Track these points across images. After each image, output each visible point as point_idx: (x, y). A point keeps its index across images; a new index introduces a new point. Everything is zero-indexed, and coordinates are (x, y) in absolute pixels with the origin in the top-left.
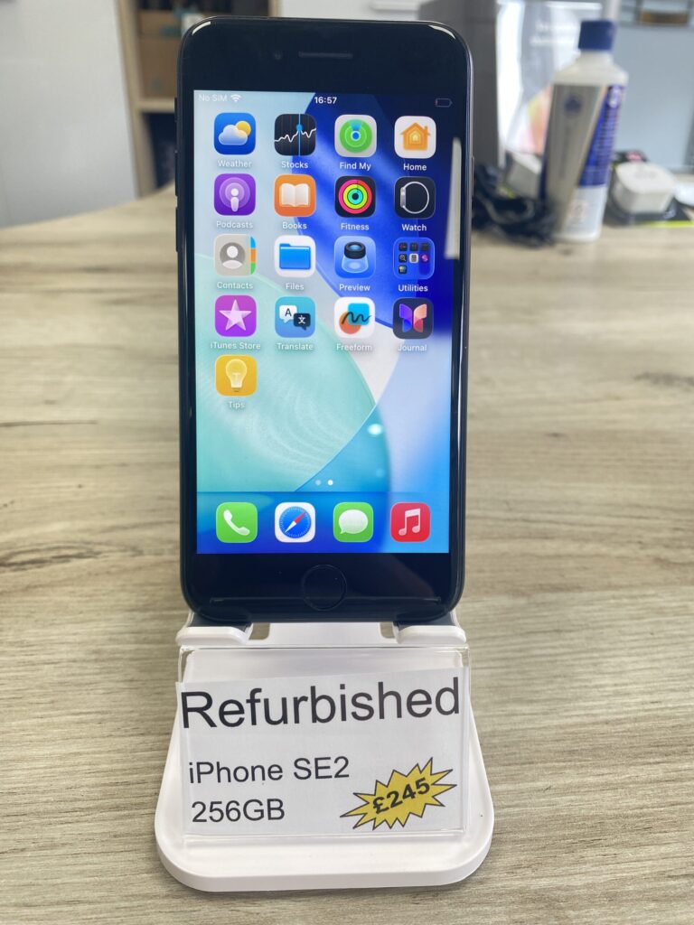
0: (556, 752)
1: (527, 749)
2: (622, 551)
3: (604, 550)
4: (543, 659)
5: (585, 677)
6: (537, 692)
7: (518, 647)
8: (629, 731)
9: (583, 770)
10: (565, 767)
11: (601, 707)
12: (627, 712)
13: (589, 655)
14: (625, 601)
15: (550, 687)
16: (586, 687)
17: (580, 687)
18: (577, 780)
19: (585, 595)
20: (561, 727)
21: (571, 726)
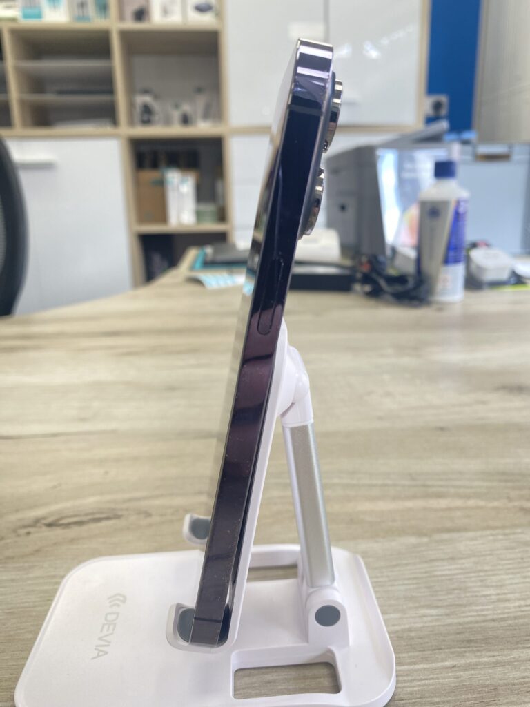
0: (457, 641)
1: (436, 639)
2: (496, 504)
3: (482, 503)
4: (444, 578)
5: (476, 589)
6: (440, 600)
7: (423, 570)
8: (510, 625)
9: (479, 654)
10: (465, 652)
11: (488, 610)
12: (508, 613)
13: (477, 574)
14: (500, 537)
15: (450, 596)
16: (476, 596)
17: (472, 596)
18: (474, 660)
19: (471, 534)
20: (460, 624)
21: (468, 623)
